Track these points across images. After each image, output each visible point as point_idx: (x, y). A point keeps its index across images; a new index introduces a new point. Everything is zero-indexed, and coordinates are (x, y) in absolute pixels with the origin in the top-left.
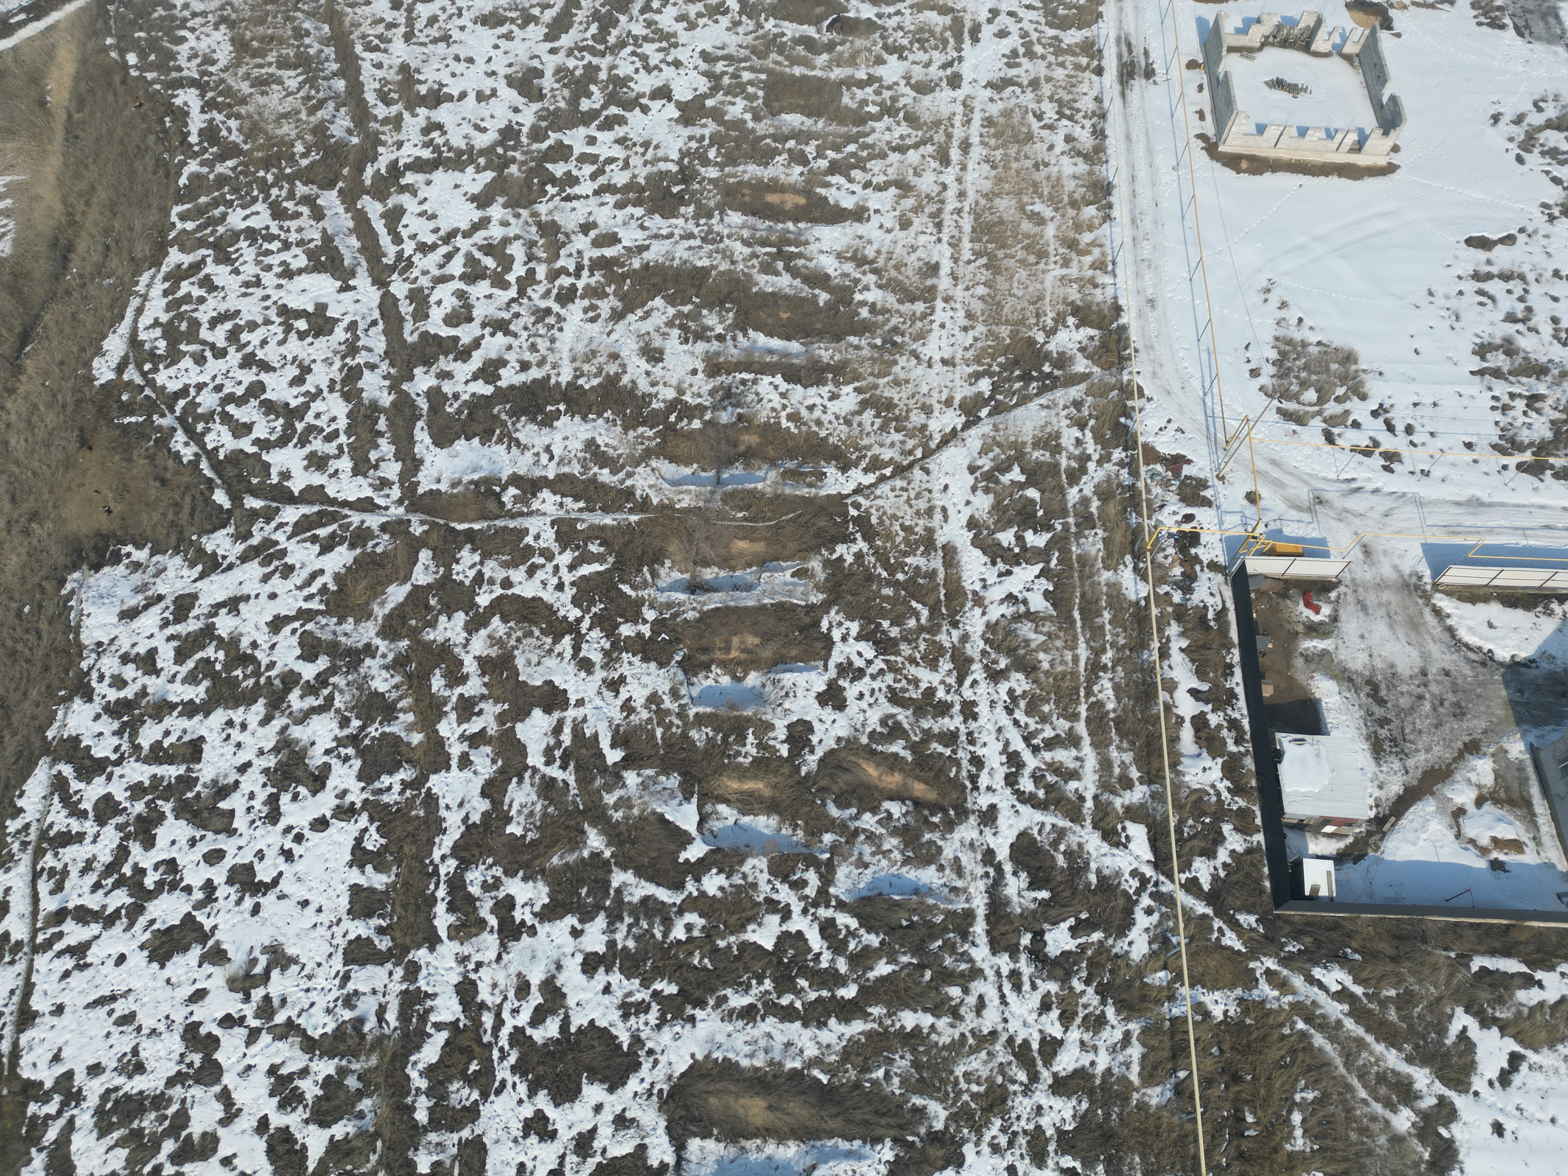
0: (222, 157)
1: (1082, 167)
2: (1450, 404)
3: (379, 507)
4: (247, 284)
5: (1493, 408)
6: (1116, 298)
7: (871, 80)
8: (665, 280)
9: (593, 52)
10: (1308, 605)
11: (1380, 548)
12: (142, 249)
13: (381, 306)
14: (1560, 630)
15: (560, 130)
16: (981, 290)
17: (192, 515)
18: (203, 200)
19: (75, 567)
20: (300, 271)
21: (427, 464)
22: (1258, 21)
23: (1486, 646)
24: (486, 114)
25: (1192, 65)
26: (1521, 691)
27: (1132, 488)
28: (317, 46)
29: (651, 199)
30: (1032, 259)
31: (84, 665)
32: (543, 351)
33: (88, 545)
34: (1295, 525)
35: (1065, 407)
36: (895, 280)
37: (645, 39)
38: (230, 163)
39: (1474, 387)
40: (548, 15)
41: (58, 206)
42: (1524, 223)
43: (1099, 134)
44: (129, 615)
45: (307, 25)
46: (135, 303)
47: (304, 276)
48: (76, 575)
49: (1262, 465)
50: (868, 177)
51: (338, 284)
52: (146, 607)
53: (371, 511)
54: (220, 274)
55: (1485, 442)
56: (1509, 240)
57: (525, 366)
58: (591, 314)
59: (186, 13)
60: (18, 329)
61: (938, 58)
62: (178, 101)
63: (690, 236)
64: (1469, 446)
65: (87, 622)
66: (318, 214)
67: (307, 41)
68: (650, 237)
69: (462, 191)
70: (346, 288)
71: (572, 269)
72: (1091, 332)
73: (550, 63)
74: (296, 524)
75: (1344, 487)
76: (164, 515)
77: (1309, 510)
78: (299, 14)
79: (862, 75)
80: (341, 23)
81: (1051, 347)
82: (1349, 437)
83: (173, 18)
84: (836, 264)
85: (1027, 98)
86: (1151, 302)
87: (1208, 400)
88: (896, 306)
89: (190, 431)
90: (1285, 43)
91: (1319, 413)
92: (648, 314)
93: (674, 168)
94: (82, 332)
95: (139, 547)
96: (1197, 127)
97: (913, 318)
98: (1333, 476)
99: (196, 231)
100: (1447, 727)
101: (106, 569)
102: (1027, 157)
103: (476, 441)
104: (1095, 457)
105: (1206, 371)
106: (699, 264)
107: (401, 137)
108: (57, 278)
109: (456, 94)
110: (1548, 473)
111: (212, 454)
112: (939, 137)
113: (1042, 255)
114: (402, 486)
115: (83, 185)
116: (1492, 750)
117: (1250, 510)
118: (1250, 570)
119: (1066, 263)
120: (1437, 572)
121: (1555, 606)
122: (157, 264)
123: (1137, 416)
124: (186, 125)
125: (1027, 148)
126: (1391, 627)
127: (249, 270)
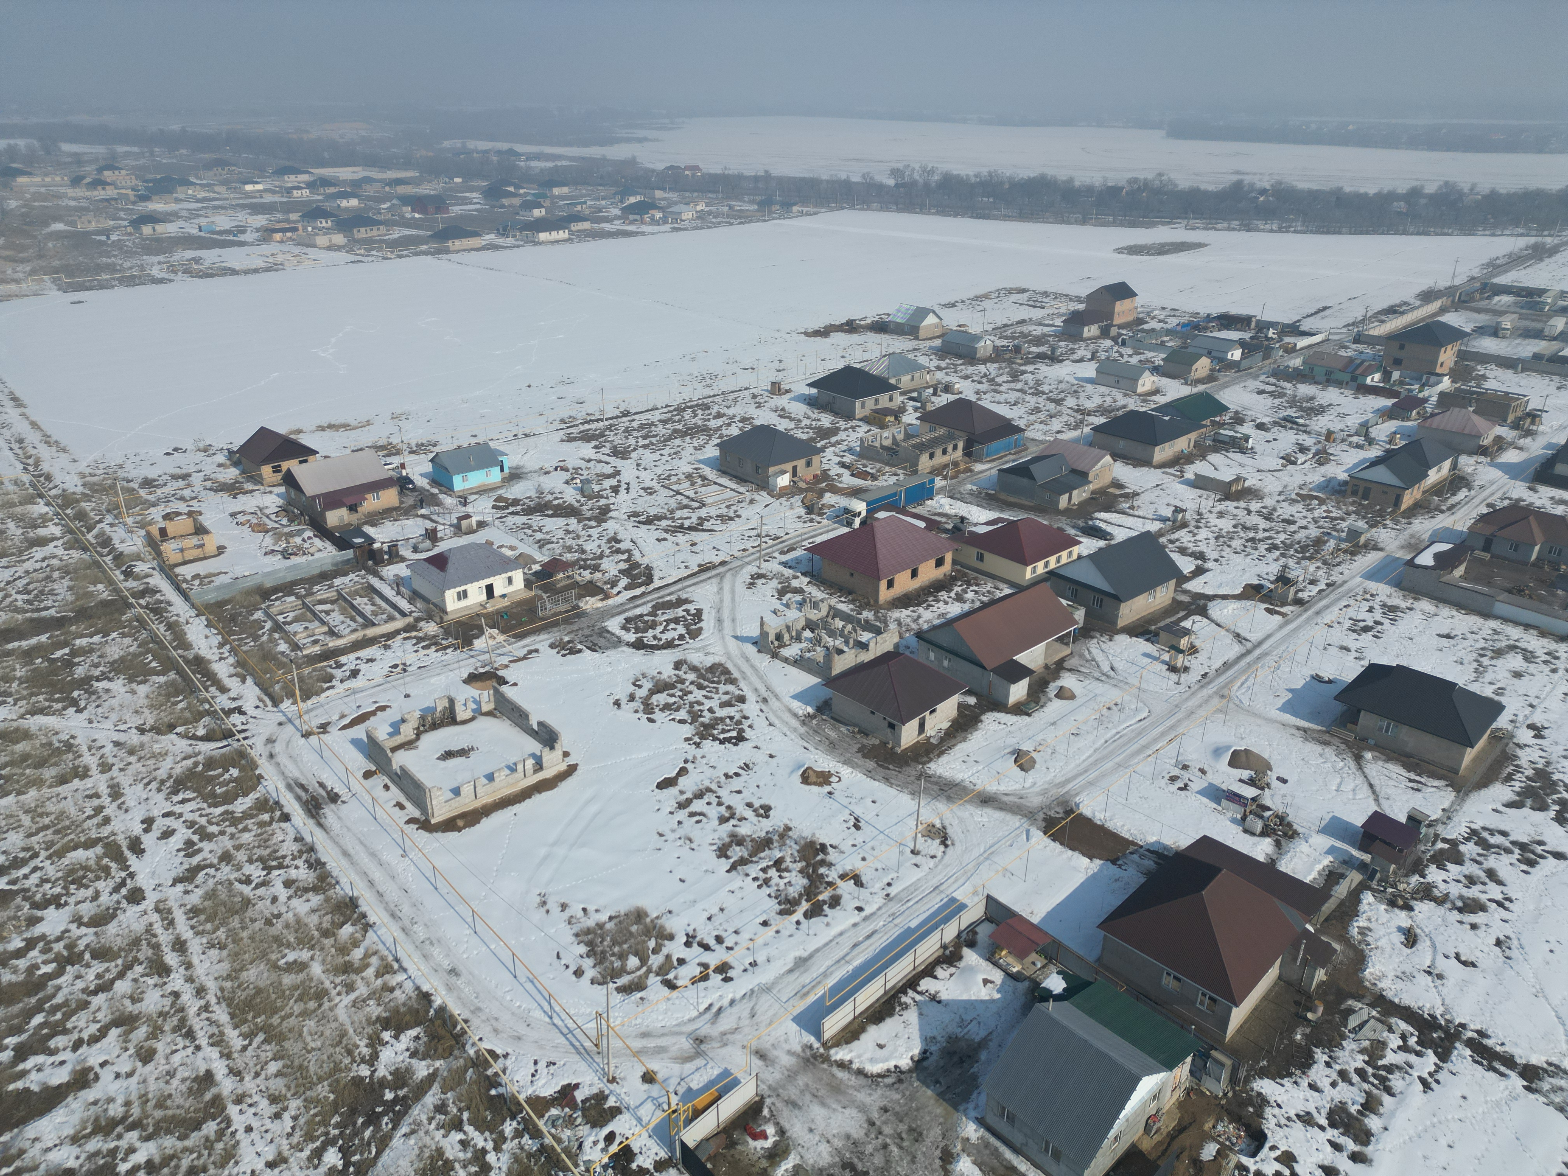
1: (316, 900)
2: (730, 903)
5: (759, 887)
6: (418, 988)
7: (31, 944)
10: (755, 1137)
11: (768, 1046)
14: (921, 1014)
16: (273, 1067)
22: (403, 721)
23: (891, 1064)
25: (368, 775)
26: (937, 1082)
27: (543, 1149)
30: (312, 1005)
34: (696, 1076)
35: (430, 1120)
36: (164, 1119)
39: (737, 881)
42: (684, 756)
43: (316, 865)
49: (637, 1044)
50: (75, 1036)
55: (773, 914)
56: (683, 771)
61: (104, 886)
64: (765, 924)
72: (412, 1033)
75: (708, 1016)
77: (699, 1054)
79: (17, 943)
81: (382, 1072)
82: (684, 975)
84: (75, 1150)
85: (226, 872)
86: (453, 972)
87: (556, 1020)
88: (180, 1145)
90: (435, 726)
91: (649, 971)
96: (402, 816)
97: (209, 1144)
98: (695, 1013)
100: (919, 1155)
102: (253, 921)
104: (490, 1146)
105: (539, 997)
110: (825, 907)
112: (145, 952)
113: (321, 995)
116: (959, 1147)
117: (655, 1090)
118: (691, 1144)
119: (350, 988)
120: (817, 1033)
121: (904, 999)
123: (504, 1079)
125: (250, 913)
126: (823, 1104)
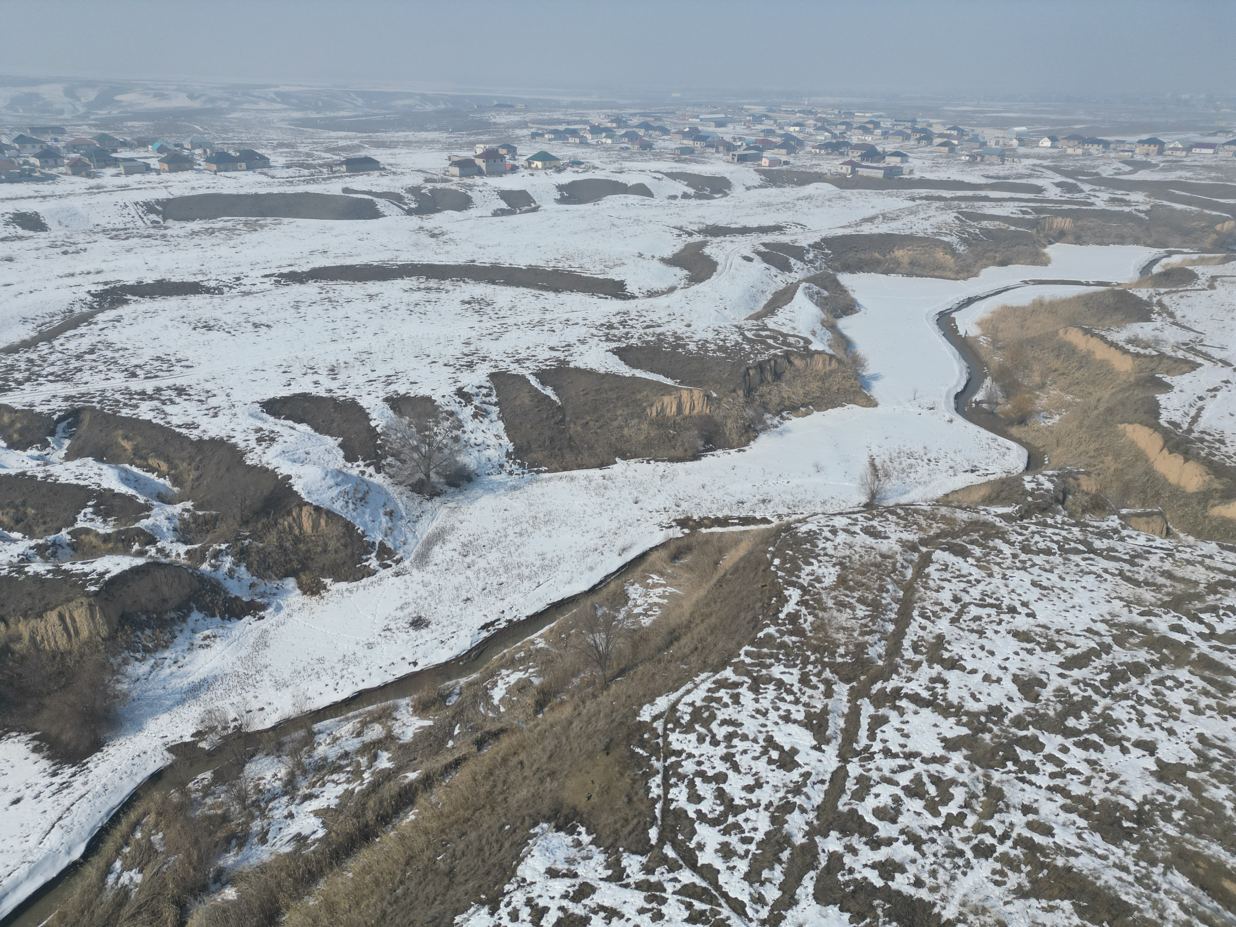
0: (791, 633)
3: (746, 915)
4: (758, 711)
8: (1082, 891)
9: (1096, 690)
12: (714, 659)
13: (834, 774)
15: (1040, 729)
17: (630, 834)
18: (765, 650)
19: (548, 820)
20: (795, 722)
21: (800, 907)
24: (985, 691)
28: (889, 600)
29: (1098, 819)
31: (507, 887)
32: (940, 881)
33: (565, 811)
37: (1149, 702)
38: (794, 638)
40: (1070, 652)
41: (687, 615)
44: (552, 873)
45: (890, 587)
46: (689, 686)
47: (796, 725)
48: (545, 825)
51: (815, 743)
52: (564, 876)
53: (739, 914)
54: (747, 696)
57: (918, 883)
58: (997, 877)
59: (822, 552)
60: (622, 666)
62: (786, 593)
63: (1125, 869)
65: (529, 860)
66: (829, 693)
67: (884, 595)
68: (1082, 848)
69: (938, 730)
70: (818, 748)
71: (999, 833)
73: (1055, 682)
74: (685, 886)
76: (616, 822)
78: (889, 579)
80: (913, 594)
83: (812, 551)
89: (666, 779)
92: (1051, 909)
93: (1133, 807)
94: (651, 686)
95: (589, 833)
99: (749, 665)
101: (562, 834)
103: (847, 916)
106: (1124, 898)
107: (912, 676)
108: (660, 650)
109: (969, 668)
111: (668, 802)
114: (771, 911)
115: (706, 610)
122: (716, 671)
124: (783, 606)
127: (765, 704)
